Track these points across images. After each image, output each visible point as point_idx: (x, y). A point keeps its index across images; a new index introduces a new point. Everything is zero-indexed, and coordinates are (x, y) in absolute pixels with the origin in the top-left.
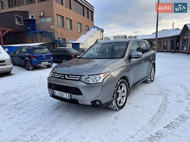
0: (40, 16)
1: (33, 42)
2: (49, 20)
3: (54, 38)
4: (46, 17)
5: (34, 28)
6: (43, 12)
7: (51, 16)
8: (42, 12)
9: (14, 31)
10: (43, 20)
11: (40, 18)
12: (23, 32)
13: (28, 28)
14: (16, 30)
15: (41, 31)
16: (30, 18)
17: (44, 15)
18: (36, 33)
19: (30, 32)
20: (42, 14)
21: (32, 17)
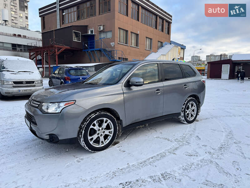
0: (100, 31)
1: (91, 61)
2: (109, 35)
3: (113, 58)
4: (107, 32)
5: (92, 46)
6: (103, 26)
7: (111, 31)
8: (101, 26)
9: (70, 49)
10: (103, 36)
11: (99, 33)
12: (81, 50)
13: (86, 45)
14: (73, 48)
15: (99, 49)
16: (90, 33)
17: (104, 29)
18: (94, 51)
19: (88, 50)
20: (102, 28)
21: (92, 32)
